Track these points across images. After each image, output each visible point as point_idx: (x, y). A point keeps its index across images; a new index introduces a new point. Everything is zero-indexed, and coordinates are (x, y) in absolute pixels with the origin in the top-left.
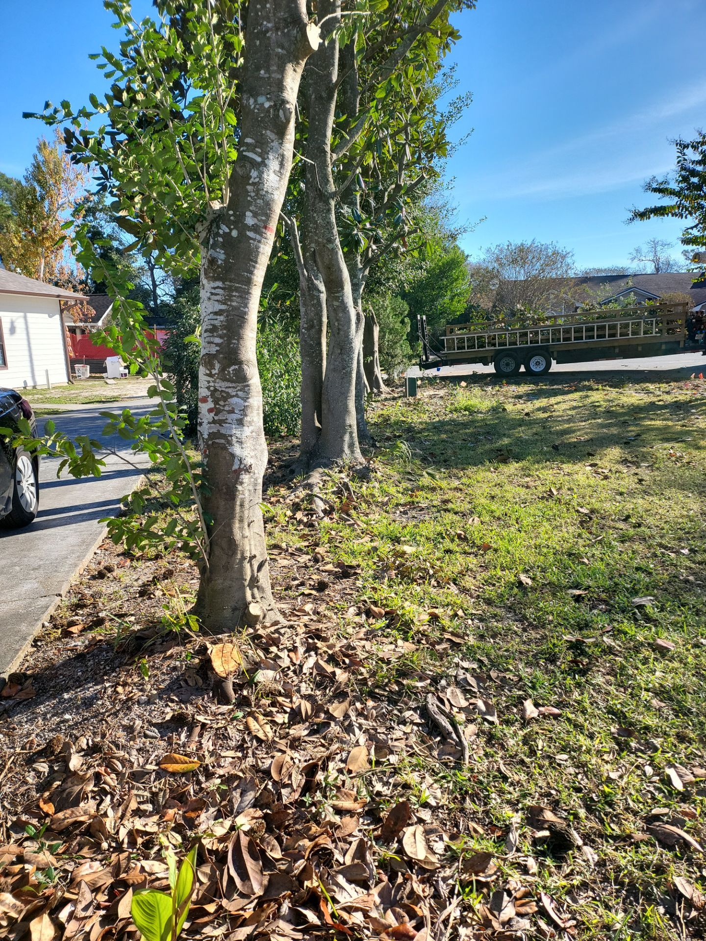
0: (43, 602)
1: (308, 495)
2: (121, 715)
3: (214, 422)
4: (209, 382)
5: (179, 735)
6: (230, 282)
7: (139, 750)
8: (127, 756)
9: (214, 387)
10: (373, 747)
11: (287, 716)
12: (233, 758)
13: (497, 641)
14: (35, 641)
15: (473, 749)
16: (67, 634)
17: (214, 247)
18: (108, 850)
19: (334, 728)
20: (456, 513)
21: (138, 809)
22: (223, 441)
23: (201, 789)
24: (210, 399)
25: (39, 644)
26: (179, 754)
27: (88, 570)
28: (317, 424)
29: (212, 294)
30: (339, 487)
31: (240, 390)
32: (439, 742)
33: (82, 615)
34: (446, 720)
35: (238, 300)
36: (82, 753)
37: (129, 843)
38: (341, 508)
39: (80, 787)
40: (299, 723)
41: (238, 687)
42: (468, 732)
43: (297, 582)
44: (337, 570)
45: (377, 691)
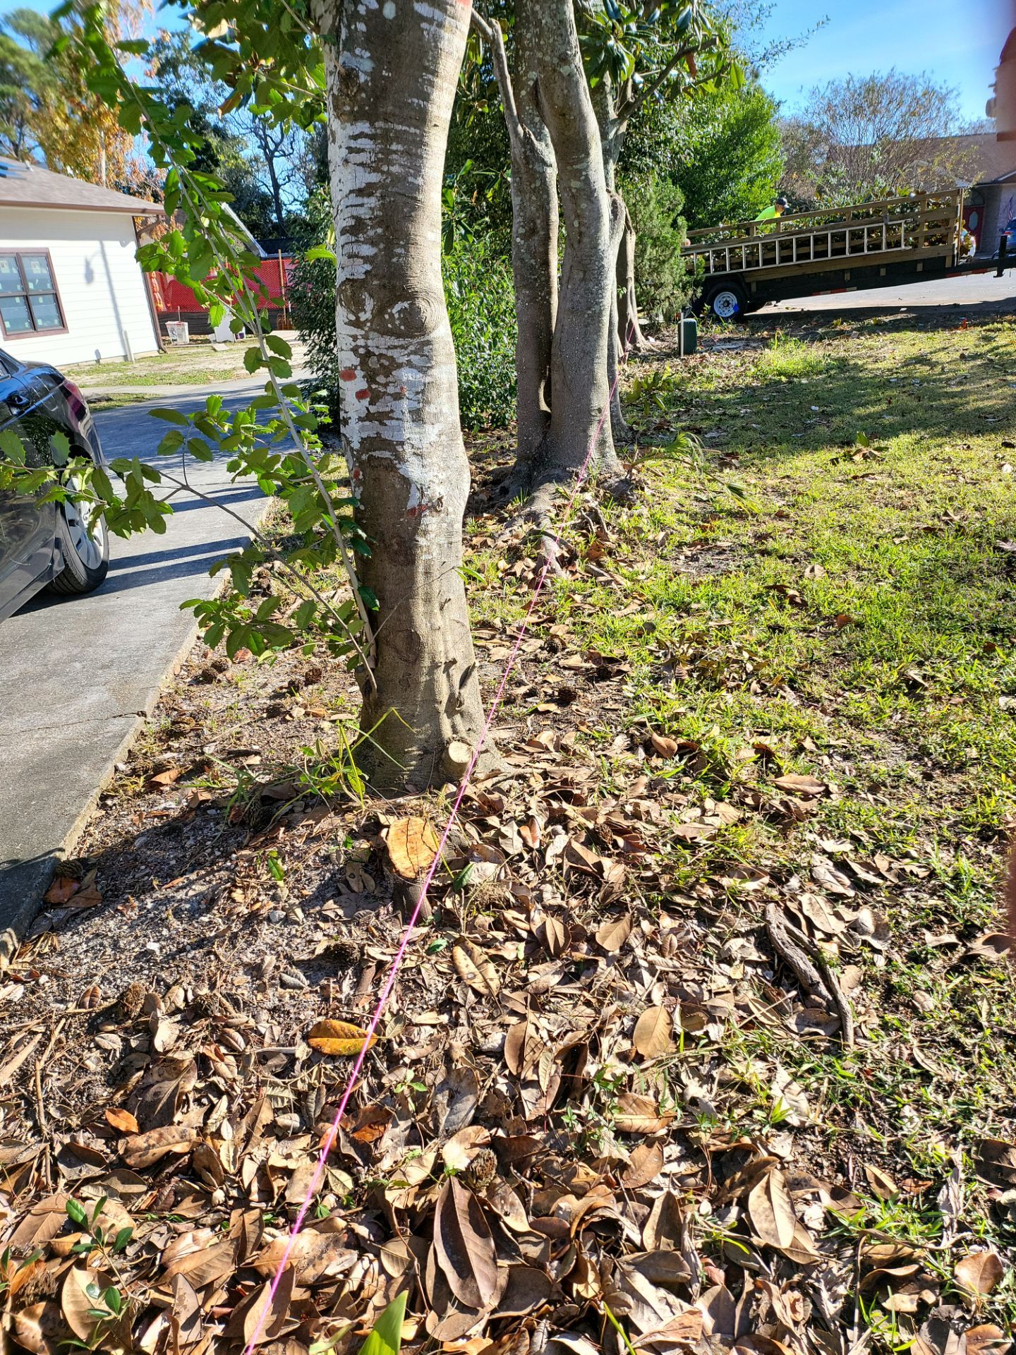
0: (116, 726)
1: (532, 532)
2: (241, 943)
3: (369, 417)
4: (355, 338)
5: (339, 983)
6: (386, 120)
7: (273, 1010)
8: (252, 1022)
9: (366, 347)
10: (678, 1008)
11: (522, 945)
12: (433, 1026)
13: (880, 796)
14: (103, 798)
15: (859, 1014)
16: (153, 787)
17: (349, 45)
18: (225, 1204)
19: (606, 973)
20: (781, 557)
21: (274, 1123)
22: (387, 454)
23: (381, 1087)
24: (359, 373)
25: (109, 802)
26: (340, 1019)
27: (187, 667)
28: (544, 407)
29: (351, 150)
30: (582, 518)
31: (415, 353)
32: (794, 1000)
33: (179, 750)
34: (806, 958)
35: (403, 160)
36: (178, 1017)
37: (260, 1191)
38: (588, 555)
39: (173, 1084)
40: (544, 961)
41: (436, 894)
42: (847, 980)
43: (523, 690)
44: (588, 665)
45: (678, 899)
